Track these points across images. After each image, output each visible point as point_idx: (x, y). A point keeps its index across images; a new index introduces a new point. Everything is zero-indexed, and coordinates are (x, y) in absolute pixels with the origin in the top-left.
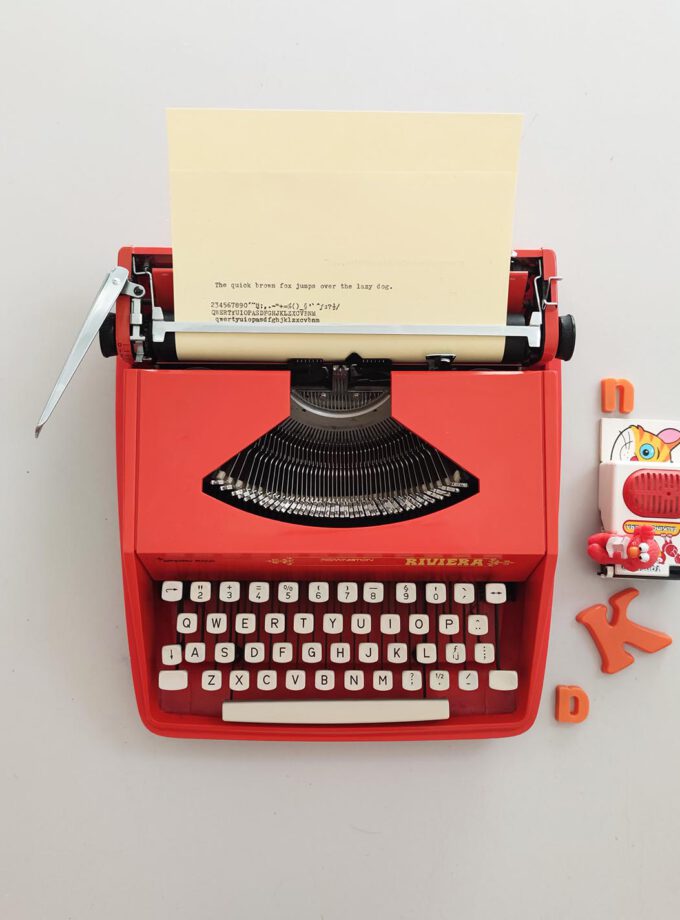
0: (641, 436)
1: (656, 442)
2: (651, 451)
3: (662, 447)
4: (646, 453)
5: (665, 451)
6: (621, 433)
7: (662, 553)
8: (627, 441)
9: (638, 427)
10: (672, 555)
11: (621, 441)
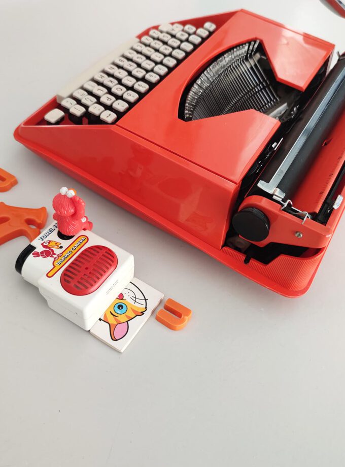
0: (134, 311)
1: (123, 318)
2: (119, 311)
3: (116, 320)
4: (120, 307)
5: (112, 320)
6: (146, 300)
7: (49, 248)
8: (137, 300)
9: (143, 313)
10: (42, 252)
11: (139, 296)
